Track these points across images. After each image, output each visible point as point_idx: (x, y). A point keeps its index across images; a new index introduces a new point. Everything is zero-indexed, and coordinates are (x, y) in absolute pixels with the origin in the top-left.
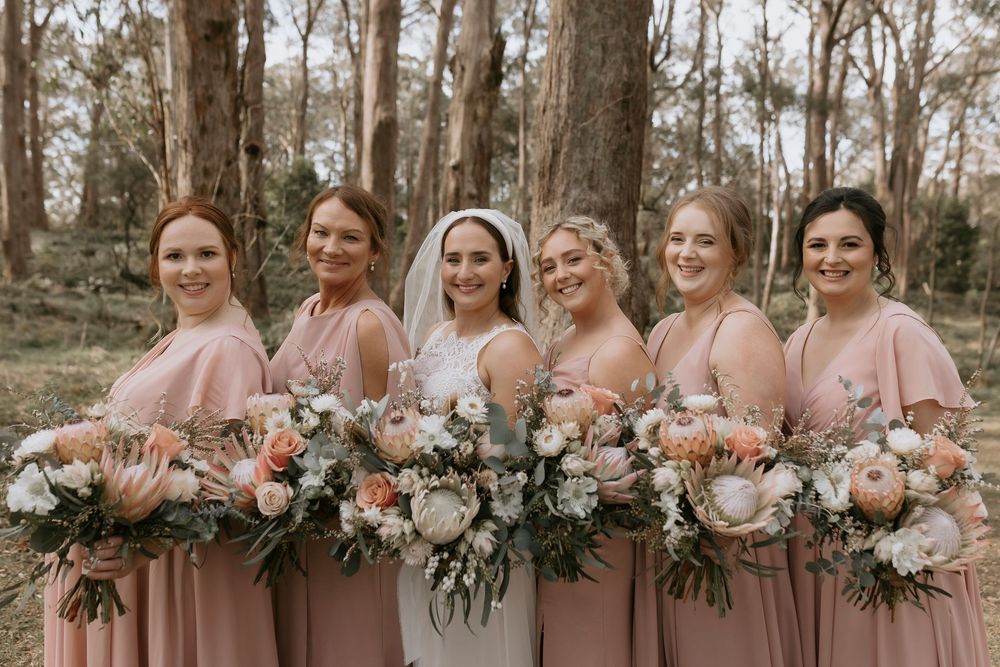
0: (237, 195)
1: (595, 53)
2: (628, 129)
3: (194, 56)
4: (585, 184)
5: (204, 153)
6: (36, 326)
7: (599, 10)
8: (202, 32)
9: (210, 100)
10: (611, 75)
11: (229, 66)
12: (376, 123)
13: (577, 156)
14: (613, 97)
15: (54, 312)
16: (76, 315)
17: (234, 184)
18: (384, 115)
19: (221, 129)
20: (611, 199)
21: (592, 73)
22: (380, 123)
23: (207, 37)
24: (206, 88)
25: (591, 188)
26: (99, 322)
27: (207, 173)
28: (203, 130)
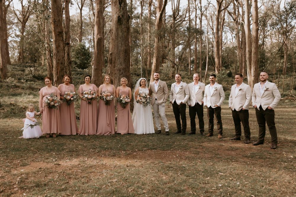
0: (65, 64)
1: (120, 45)
2: (126, 56)
3: (56, 38)
4: (120, 65)
5: (58, 56)
6: (14, 90)
7: (120, 39)
8: (57, 34)
9: (59, 46)
10: (123, 48)
11: (63, 40)
12: (98, 39)
13: (118, 60)
14: (123, 51)
15: (18, 87)
16: (23, 87)
17: (64, 62)
18: (99, 37)
19: (61, 51)
20: (124, 67)
21: (120, 48)
22: (99, 39)
23: (58, 35)
24: (58, 44)
25: (121, 65)
26: (30, 89)
27: (59, 60)
28: (58, 52)
